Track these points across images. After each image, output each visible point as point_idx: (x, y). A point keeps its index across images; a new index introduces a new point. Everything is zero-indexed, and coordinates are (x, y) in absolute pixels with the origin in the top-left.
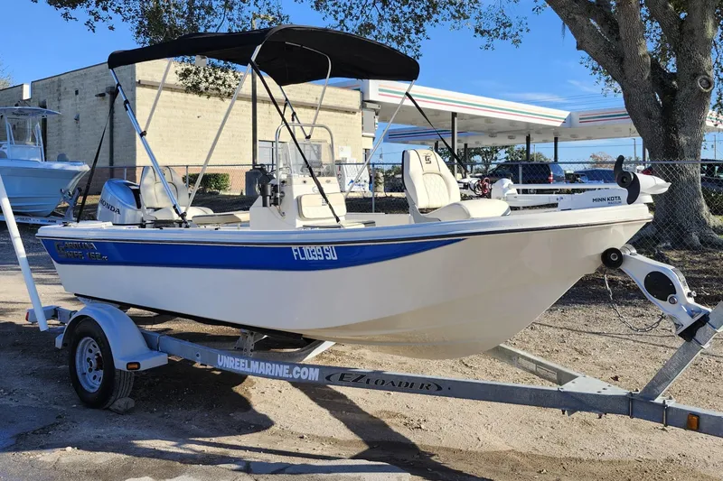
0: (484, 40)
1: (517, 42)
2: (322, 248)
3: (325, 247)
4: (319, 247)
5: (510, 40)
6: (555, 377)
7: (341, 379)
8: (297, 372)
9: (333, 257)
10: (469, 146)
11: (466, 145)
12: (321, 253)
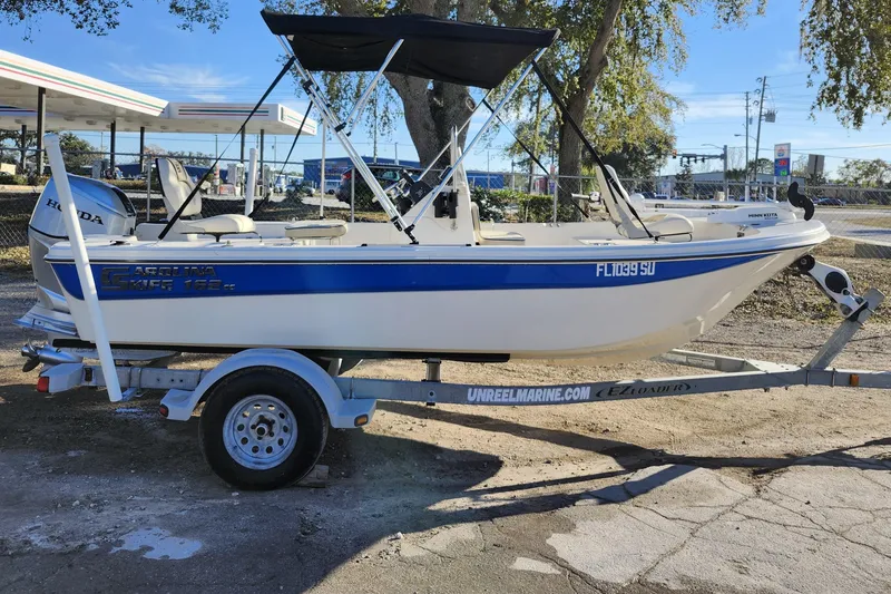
0: (180, 19)
1: (214, 28)
2: (639, 264)
3: (643, 263)
4: (636, 263)
5: (208, 24)
6: (713, 364)
7: (610, 394)
8: (569, 394)
9: (649, 272)
10: (28, 129)
11: (24, 127)
12: (636, 269)
